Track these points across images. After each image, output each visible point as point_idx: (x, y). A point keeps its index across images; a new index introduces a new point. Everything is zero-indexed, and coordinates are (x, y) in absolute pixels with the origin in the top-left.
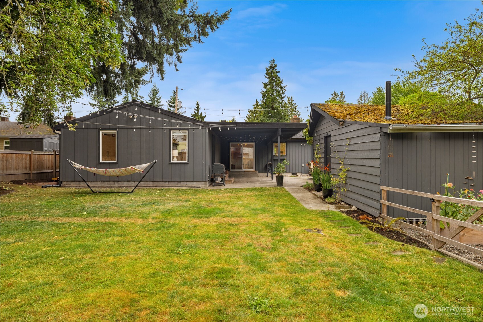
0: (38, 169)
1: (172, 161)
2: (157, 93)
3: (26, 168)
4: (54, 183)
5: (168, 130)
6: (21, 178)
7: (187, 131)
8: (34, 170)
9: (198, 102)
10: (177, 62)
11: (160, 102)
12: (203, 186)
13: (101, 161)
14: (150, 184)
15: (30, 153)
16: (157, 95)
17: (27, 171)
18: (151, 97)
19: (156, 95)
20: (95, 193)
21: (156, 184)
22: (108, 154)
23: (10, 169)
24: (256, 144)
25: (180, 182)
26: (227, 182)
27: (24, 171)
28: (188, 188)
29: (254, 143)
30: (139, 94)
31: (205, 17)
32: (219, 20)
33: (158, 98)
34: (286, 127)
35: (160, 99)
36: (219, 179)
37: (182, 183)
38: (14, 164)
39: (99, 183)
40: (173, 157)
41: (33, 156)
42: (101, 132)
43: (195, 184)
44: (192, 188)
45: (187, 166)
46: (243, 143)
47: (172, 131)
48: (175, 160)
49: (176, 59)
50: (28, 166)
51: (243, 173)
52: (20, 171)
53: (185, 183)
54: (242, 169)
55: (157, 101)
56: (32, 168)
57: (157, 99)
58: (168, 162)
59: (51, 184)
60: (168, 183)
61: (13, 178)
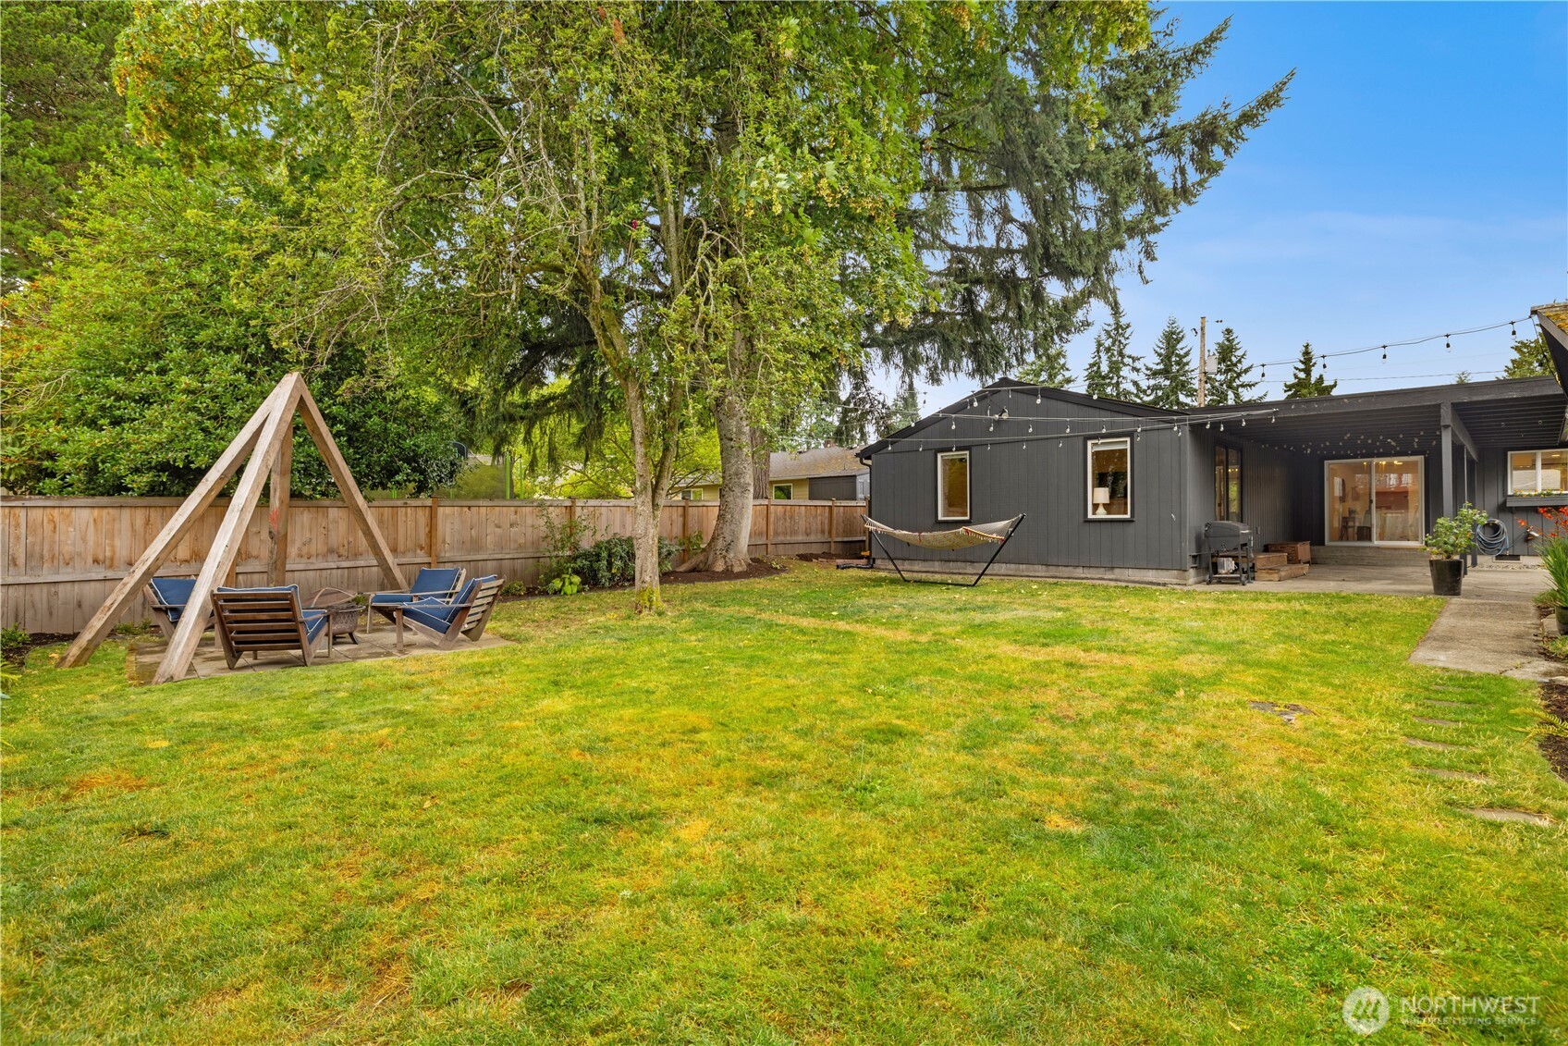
0: (846, 533)
1: (1090, 516)
2: (1178, 341)
3: (823, 532)
4: (864, 561)
5: (1081, 439)
6: (816, 550)
7: (1128, 439)
8: (838, 535)
9: (1307, 347)
10: (1144, 260)
11: (1187, 364)
12: (1175, 581)
13: (940, 518)
14: (1040, 570)
15: (830, 503)
16: (1179, 346)
17: (826, 538)
18: (1160, 355)
19: (1174, 346)
20: (906, 581)
21: (1053, 571)
22: (954, 501)
23: (794, 533)
24: (1426, 459)
25: (1113, 568)
26: (1264, 575)
27: (820, 538)
28: (1124, 584)
29: (1420, 459)
30: (1127, 351)
31: (1197, 126)
32: (1247, 118)
33: (1182, 353)
34: (1475, 399)
35: (1187, 354)
36: (1228, 565)
37: (1117, 571)
38: (802, 525)
39: (937, 563)
40: (1096, 506)
41: (835, 510)
42: (939, 456)
43: (1151, 575)
44: (1130, 585)
45: (1131, 528)
46: (1375, 461)
47: (1090, 443)
48: (1101, 514)
49: (1142, 255)
50: (826, 528)
51: (1370, 553)
52: (812, 538)
53: (1126, 571)
54: (1369, 539)
55: (1178, 363)
56: (834, 532)
57: (1178, 355)
58: (1082, 519)
59: (856, 562)
60: (1080, 570)
61: (802, 550)
